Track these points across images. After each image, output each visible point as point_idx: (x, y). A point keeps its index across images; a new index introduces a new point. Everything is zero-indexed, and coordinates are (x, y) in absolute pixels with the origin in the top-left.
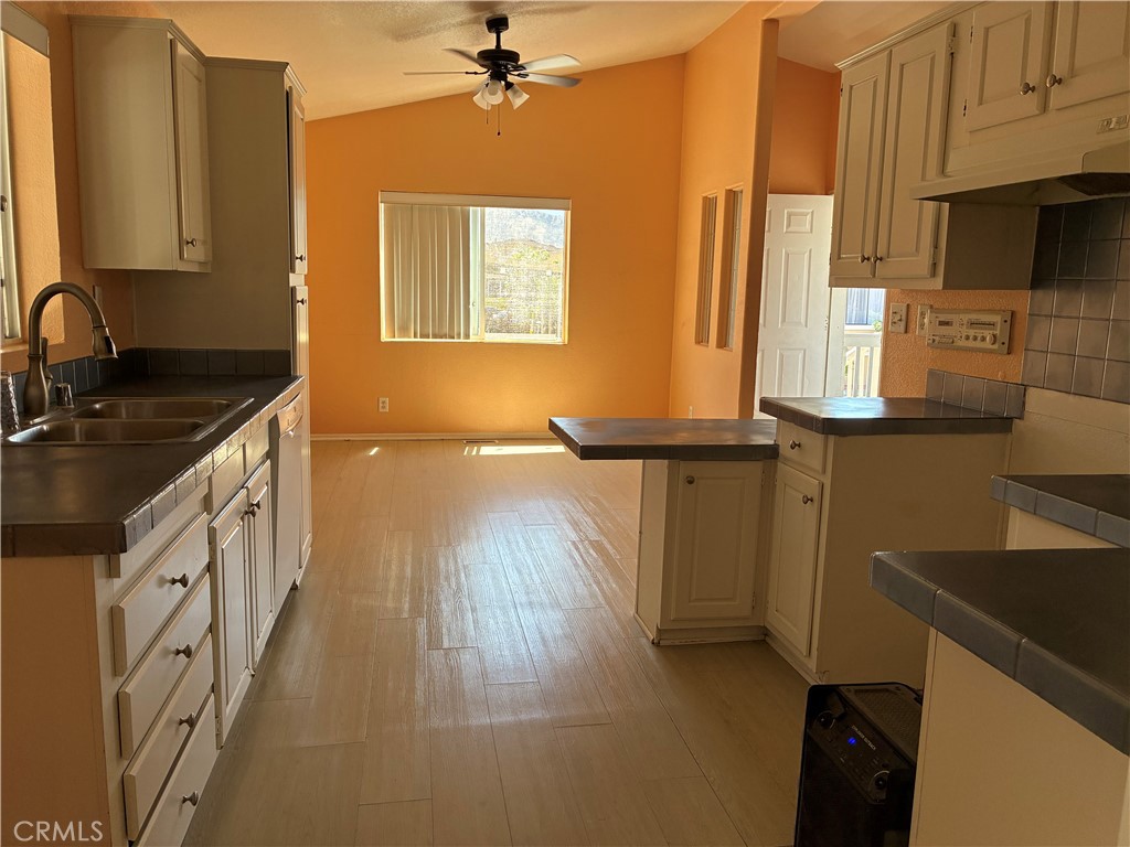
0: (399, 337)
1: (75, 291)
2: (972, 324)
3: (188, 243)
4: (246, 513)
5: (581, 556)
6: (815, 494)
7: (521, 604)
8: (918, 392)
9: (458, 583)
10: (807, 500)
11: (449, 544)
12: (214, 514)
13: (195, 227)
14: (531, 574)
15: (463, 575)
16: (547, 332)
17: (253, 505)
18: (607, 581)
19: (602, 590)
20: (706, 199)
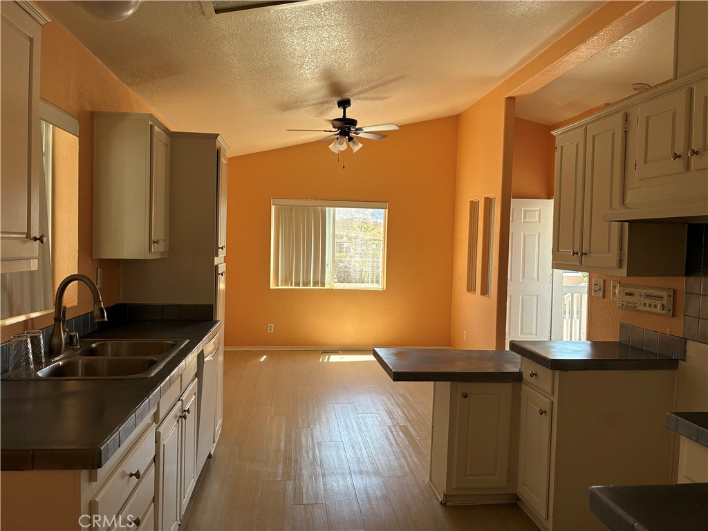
0: (282, 286)
1: (84, 279)
2: (648, 296)
3: (154, 242)
4: (181, 417)
5: (394, 438)
6: (547, 408)
7: (354, 472)
8: (613, 336)
9: (314, 455)
10: (542, 412)
11: (309, 426)
12: (159, 423)
13: (159, 232)
14: (361, 450)
15: (317, 449)
16: (372, 282)
17: (185, 411)
18: (411, 457)
19: (407, 462)
20: (472, 202)
